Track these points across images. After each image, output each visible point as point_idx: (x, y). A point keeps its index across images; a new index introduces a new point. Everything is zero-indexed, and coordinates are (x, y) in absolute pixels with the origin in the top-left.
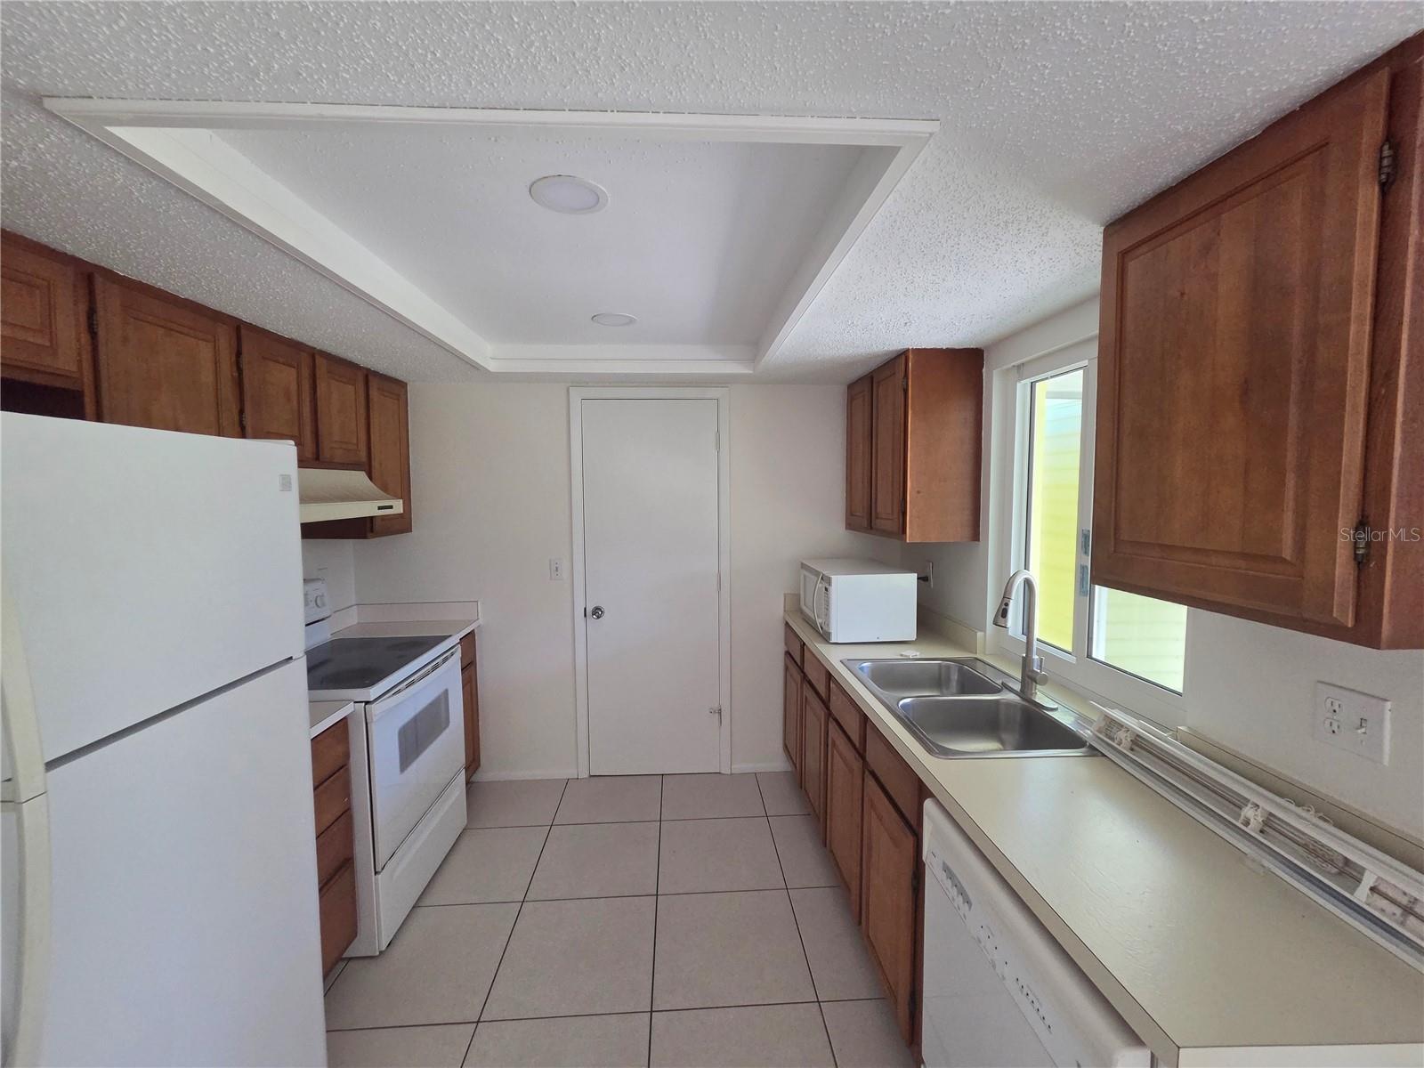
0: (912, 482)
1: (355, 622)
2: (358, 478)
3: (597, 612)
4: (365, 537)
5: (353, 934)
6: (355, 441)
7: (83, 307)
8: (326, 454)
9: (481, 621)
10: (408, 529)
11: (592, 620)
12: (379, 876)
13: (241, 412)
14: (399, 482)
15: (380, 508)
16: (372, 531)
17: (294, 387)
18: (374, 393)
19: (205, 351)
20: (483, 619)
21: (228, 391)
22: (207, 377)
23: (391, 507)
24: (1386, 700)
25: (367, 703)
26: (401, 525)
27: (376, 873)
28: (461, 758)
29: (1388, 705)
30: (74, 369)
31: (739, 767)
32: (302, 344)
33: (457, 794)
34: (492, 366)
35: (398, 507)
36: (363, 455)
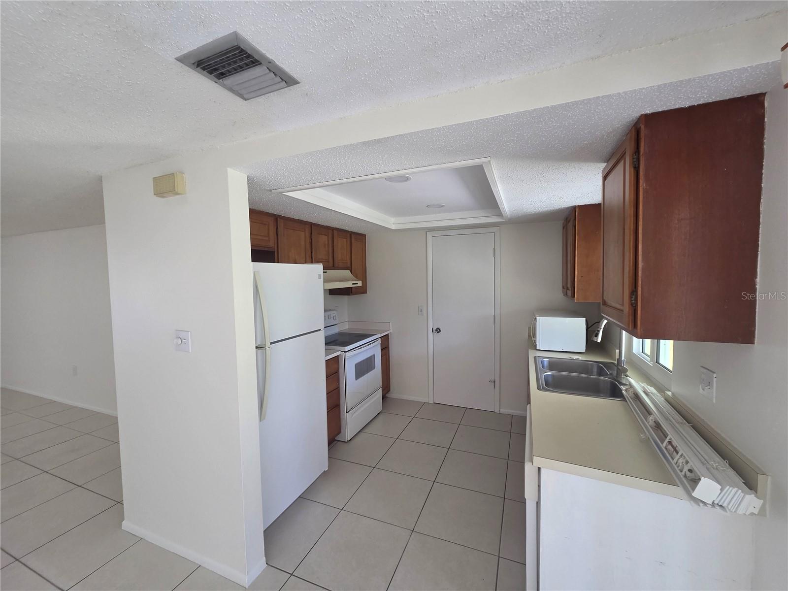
0: (578, 271)
1: (347, 328)
2: (347, 273)
3: (438, 330)
4: (349, 295)
5: (339, 432)
6: (346, 259)
7: (276, 227)
8: (336, 265)
9: (391, 331)
10: (365, 292)
11: (435, 334)
12: (348, 414)
13: (312, 253)
14: (362, 274)
15: (353, 284)
16: (352, 293)
17: (327, 243)
18: (353, 240)
19: (302, 234)
20: (391, 330)
21: (308, 245)
22: (303, 243)
23: (357, 284)
24: (715, 373)
25: (345, 352)
26: (362, 290)
27: (347, 412)
28: (379, 383)
29: (715, 375)
30: (273, 245)
31: (504, 411)
32: (329, 227)
33: (378, 396)
34: (393, 227)
35: (360, 284)
36: (349, 265)
